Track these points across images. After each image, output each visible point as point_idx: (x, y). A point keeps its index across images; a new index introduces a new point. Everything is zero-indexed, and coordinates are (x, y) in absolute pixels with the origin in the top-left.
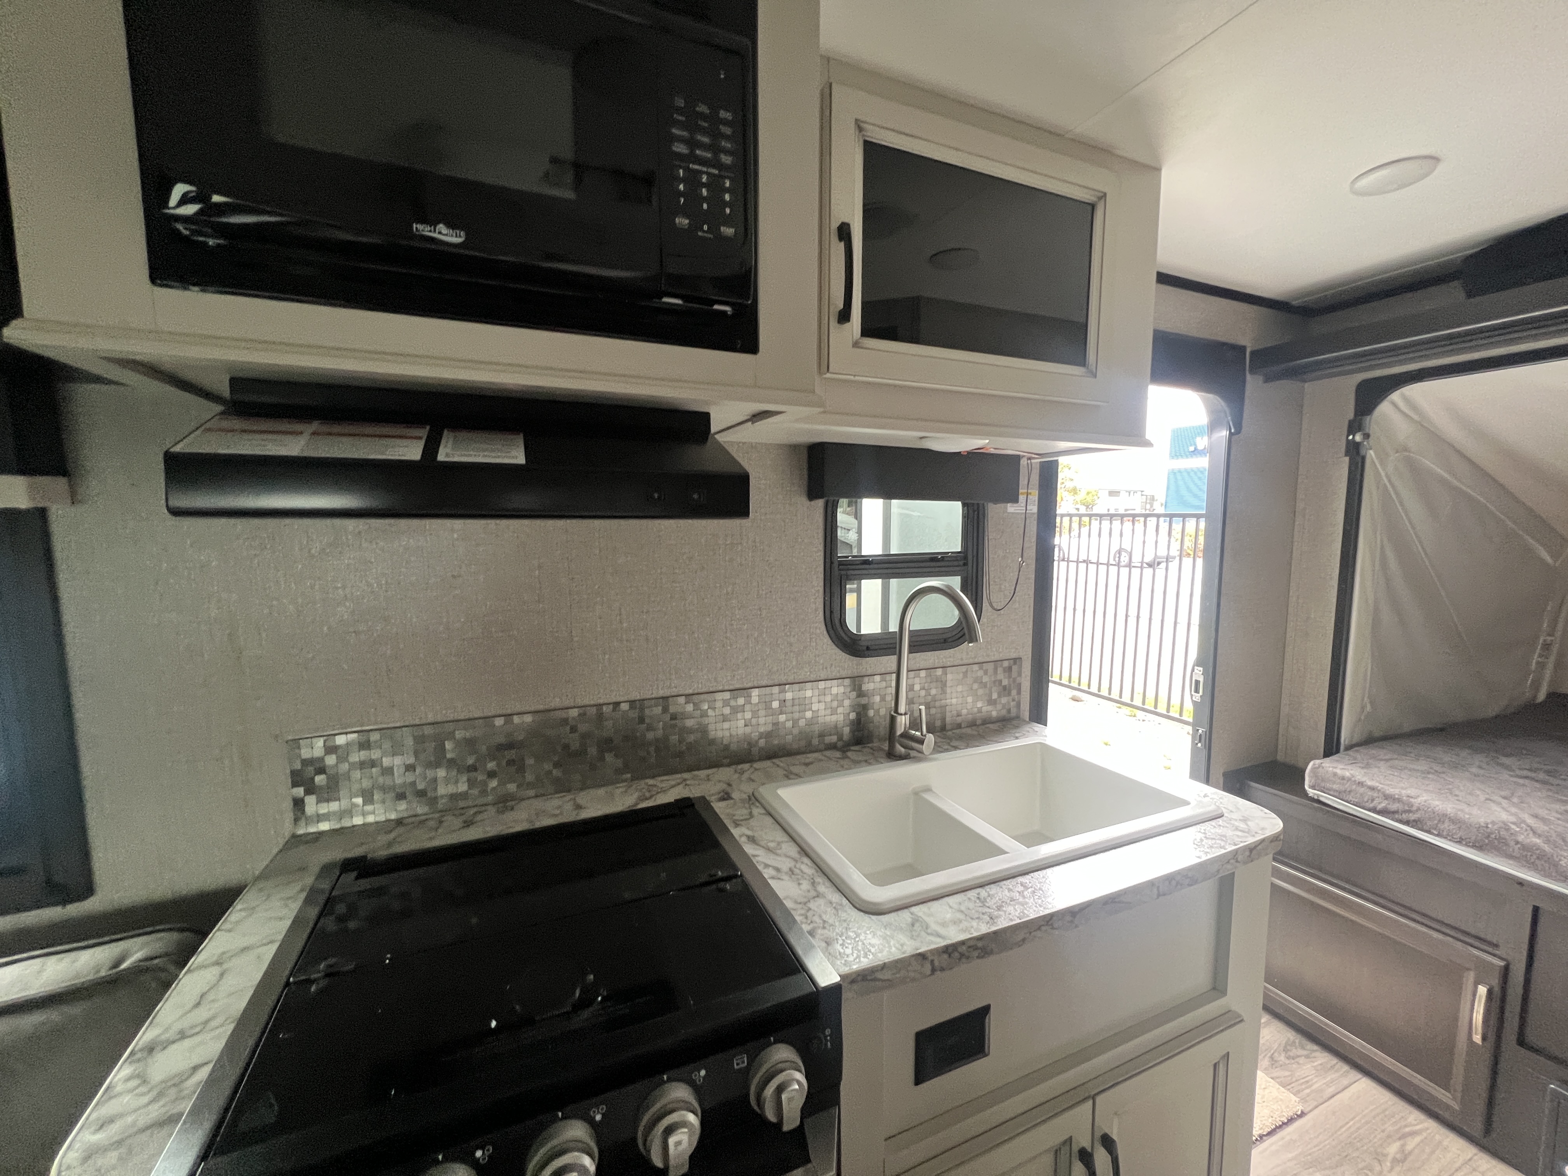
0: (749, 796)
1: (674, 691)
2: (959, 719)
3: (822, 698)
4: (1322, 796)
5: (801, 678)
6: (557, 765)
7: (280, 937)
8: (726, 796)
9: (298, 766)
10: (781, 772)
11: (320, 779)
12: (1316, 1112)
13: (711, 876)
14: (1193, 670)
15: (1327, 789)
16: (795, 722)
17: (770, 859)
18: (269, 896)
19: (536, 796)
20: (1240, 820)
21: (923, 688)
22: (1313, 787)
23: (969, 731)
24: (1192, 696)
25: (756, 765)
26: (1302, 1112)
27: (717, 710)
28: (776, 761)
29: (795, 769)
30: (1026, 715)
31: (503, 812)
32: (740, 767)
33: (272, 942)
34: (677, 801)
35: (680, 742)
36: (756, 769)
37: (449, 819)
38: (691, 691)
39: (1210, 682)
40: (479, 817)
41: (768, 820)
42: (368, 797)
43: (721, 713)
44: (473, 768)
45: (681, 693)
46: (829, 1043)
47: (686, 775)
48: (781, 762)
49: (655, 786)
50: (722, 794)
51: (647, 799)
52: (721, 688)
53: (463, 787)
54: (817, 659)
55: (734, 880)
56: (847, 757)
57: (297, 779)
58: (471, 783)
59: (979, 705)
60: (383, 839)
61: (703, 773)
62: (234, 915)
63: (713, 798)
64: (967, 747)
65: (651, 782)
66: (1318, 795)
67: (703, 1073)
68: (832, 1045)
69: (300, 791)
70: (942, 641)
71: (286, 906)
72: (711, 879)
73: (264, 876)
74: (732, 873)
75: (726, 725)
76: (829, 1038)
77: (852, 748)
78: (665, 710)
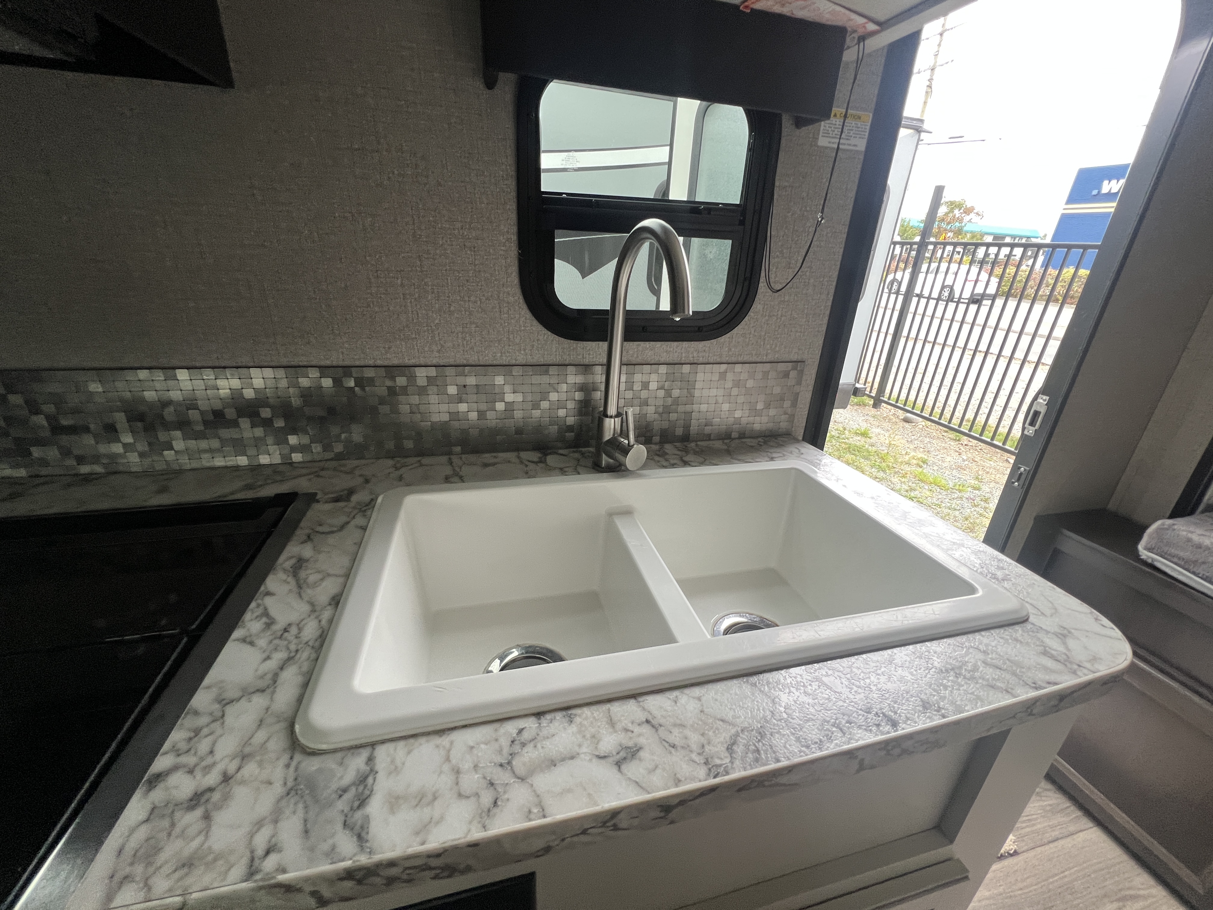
1: (304, 361)
2: (708, 430)
3: (517, 388)
4: (1159, 561)
5: (488, 359)
8: (344, 496)
10: (446, 472)
12: (1032, 853)
14: (1035, 398)
15: (1170, 555)
16: (481, 414)
20: (1056, 634)
21: (661, 388)
22: (1150, 550)
23: (718, 444)
24: (1024, 429)
26: (1015, 852)
27: (366, 389)
30: (800, 432)
34: (278, 495)
36: (421, 465)
38: (328, 363)
39: (1054, 416)
43: (373, 394)
45: (313, 364)
50: (343, 493)
51: (251, 489)
52: (371, 362)
54: (511, 337)
59: (738, 414)
63: (325, 497)
64: (702, 464)
66: (1153, 559)
70: (696, 329)
75: (384, 409)
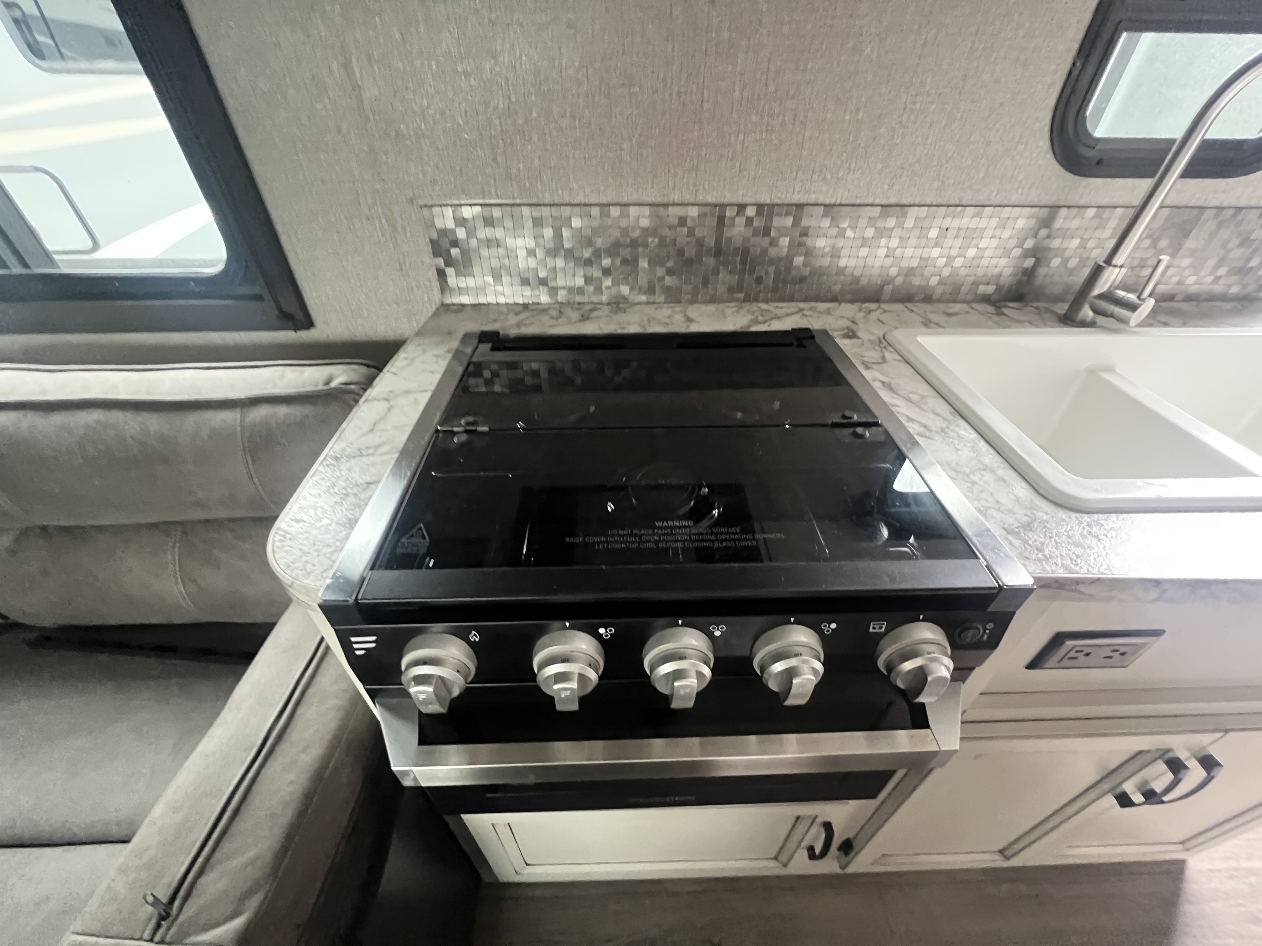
0: (879, 339)
1: (812, 198)
3: (998, 233)
6: (670, 272)
7: (432, 388)
8: (851, 335)
9: (435, 236)
10: (918, 319)
11: (454, 252)
13: (844, 417)
16: (950, 259)
17: (914, 413)
18: (424, 351)
19: (648, 303)
23: (1184, 306)
25: (884, 306)
27: (858, 230)
28: (910, 305)
29: (935, 318)
31: (616, 313)
32: (866, 305)
33: (426, 391)
34: (794, 330)
35: (805, 265)
36: (885, 311)
37: (568, 312)
38: (832, 201)
40: (594, 314)
41: (904, 367)
42: (497, 278)
43: (861, 235)
44: (588, 263)
45: (820, 201)
46: (986, 636)
47: (802, 305)
48: (919, 308)
49: (769, 311)
50: (846, 331)
51: (760, 323)
52: (870, 201)
53: (579, 282)
54: (1018, 171)
55: (874, 428)
56: (1004, 314)
57: (437, 249)
58: (588, 280)
60: (513, 320)
61: (822, 306)
62: (399, 361)
63: (835, 334)
65: (764, 306)
67: (833, 626)
68: (988, 637)
69: (441, 262)
70: (1227, 162)
71: (437, 362)
72: (846, 421)
73: (420, 333)
74: (871, 420)
75: (864, 252)
76: (988, 631)
77: (1010, 304)
78: (797, 221)
